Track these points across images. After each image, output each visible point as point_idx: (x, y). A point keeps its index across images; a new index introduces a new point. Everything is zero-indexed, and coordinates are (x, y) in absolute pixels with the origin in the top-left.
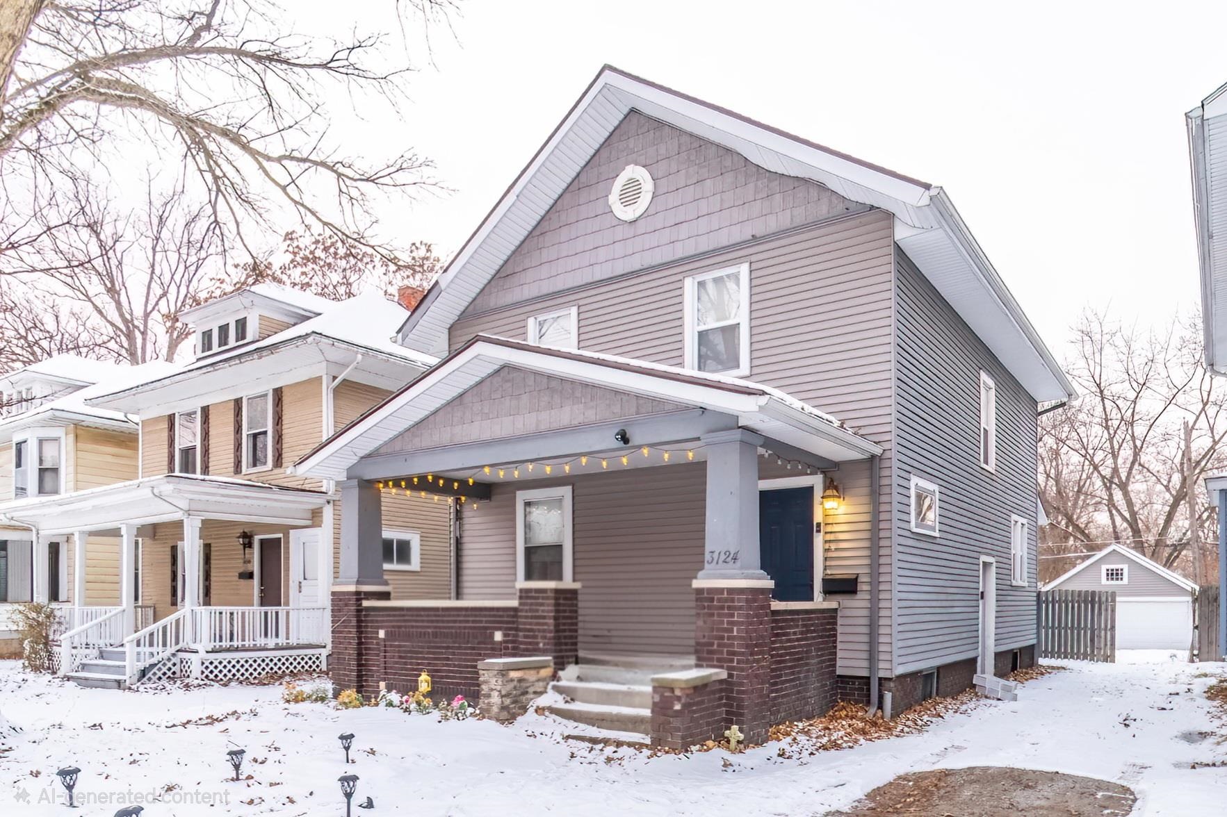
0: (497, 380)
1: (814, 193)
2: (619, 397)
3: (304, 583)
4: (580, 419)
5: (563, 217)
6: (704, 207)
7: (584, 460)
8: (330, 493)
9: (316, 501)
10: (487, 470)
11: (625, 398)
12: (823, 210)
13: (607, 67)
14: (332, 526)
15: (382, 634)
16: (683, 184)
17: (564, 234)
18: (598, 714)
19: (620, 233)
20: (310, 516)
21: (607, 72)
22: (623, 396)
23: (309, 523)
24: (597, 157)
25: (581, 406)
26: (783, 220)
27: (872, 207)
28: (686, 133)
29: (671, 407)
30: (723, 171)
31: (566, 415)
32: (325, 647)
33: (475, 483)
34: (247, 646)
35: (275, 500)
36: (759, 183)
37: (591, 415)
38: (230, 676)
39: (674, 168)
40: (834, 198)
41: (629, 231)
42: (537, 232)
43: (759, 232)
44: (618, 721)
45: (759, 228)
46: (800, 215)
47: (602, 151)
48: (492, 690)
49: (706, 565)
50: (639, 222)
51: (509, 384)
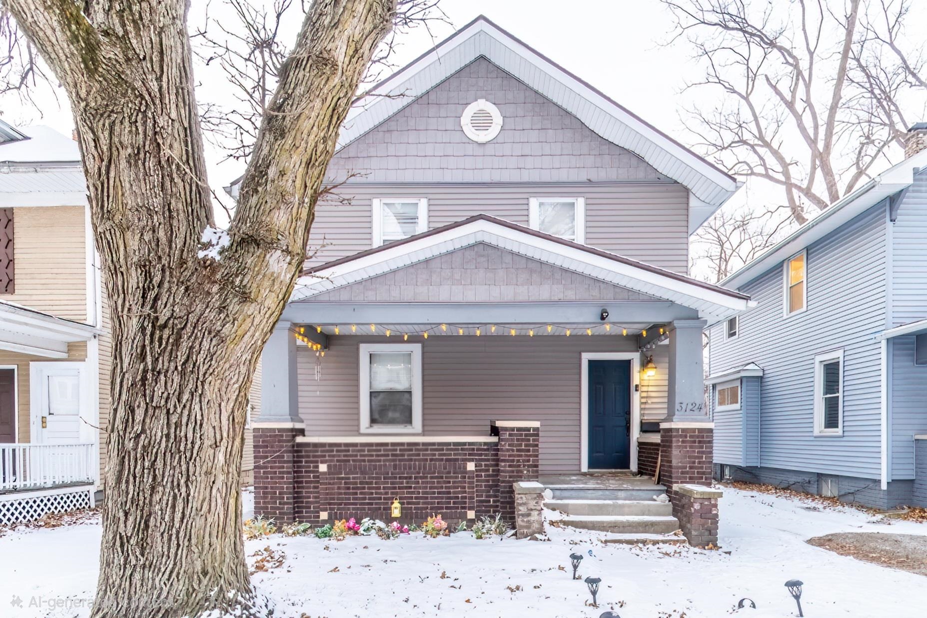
0: (469, 254)
1: (634, 161)
2: (597, 284)
3: (49, 418)
4: (561, 296)
5: (412, 123)
6: (547, 149)
7: (549, 328)
8: (98, 327)
9: (76, 334)
10: (444, 327)
11: (602, 286)
12: (640, 175)
13: (481, 17)
14: (97, 361)
15: (323, 468)
16: (529, 127)
17: (412, 137)
18: (610, 523)
19: (469, 149)
20: (66, 349)
21: (482, 22)
22: (601, 284)
23: (65, 356)
24: (447, 84)
25: (561, 286)
26: (612, 174)
27: (676, 182)
28: (531, 89)
29: (645, 298)
30: (564, 127)
31: (545, 292)
32: (92, 484)
33: (429, 336)
34: (28, 485)
35: (50, 330)
36: (592, 143)
37: (570, 295)
38: (13, 519)
39: (521, 113)
40: (649, 168)
41: (479, 151)
42: (385, 128)
43: (594, 178)
44: (629, 526)
45: (594, 175)
46: (623, 174)
47: (451, 80)
48: (532, 510)
49: (677, 413)
50: (487, 146)
51: (483, 259)
